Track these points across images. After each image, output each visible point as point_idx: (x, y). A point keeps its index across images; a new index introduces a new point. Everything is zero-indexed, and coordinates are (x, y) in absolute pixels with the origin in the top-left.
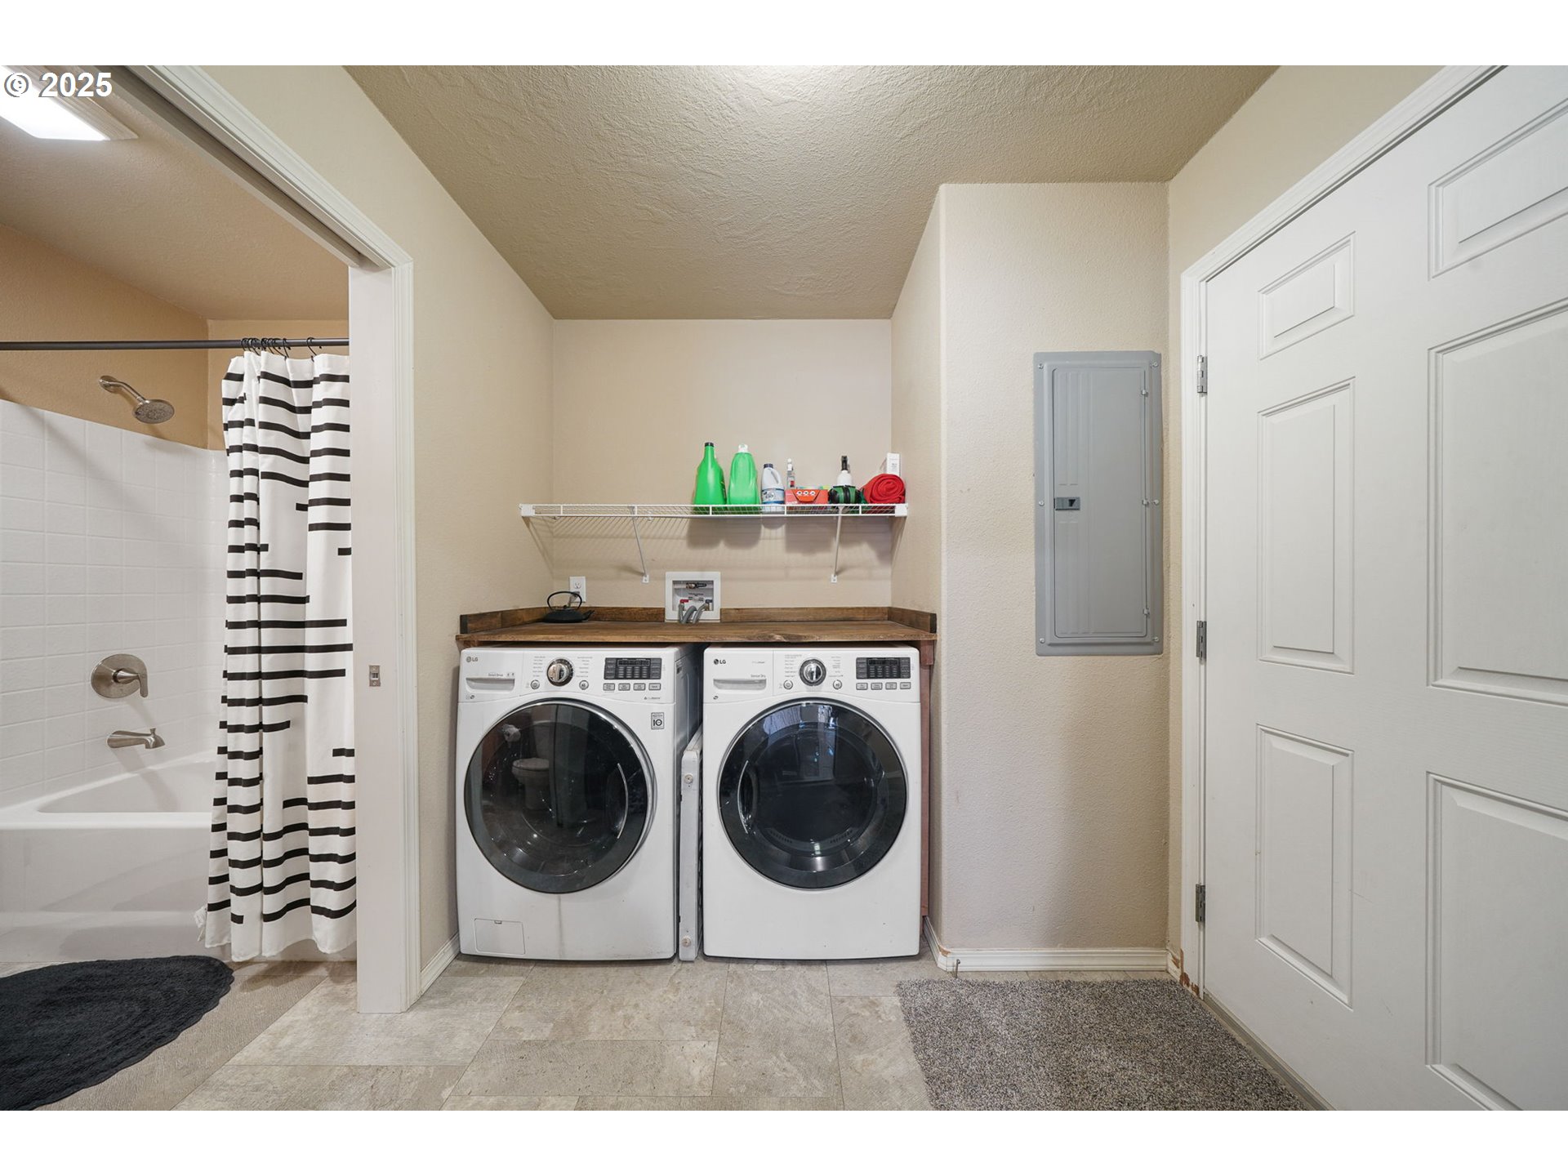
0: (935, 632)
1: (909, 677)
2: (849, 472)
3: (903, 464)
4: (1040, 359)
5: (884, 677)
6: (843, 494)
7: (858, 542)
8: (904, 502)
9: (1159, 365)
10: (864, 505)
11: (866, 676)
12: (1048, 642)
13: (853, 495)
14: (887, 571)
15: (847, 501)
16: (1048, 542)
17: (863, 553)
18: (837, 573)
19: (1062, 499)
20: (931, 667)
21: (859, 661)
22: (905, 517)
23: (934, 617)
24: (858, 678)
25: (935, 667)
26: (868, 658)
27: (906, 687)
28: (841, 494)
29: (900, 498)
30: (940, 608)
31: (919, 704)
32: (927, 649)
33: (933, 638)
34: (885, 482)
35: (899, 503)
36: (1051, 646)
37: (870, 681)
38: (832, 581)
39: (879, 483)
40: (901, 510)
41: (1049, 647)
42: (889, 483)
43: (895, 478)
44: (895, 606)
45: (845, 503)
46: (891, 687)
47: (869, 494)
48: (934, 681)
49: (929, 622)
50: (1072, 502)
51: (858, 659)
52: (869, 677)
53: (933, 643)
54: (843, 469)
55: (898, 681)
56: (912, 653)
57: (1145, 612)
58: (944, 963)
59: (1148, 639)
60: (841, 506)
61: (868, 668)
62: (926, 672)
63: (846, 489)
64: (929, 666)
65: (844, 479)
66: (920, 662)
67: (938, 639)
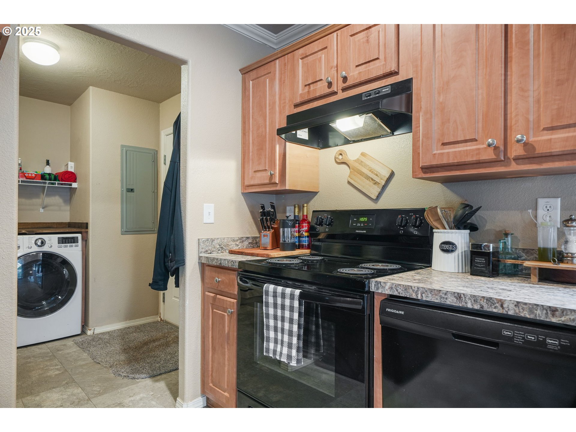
0: (88, 229)
1: (78, 243)
2: (50, 166)
3: (76, 167)
4: (123, 146)
5: (69, 243)
6: (48, 176)
7: (54, 195)
8: (76, 182)
9: (157, 154)
10: (58, 182)
11: (61, 243)
12: (125, 230)
13: (53, 177)
14: (68, 208)
15: (50, 179)
16: (125, 201)
17: (56, 200)
18: (43, 208)
19: (129, 189)
20: (86, 241)
21: (59, 238)
22: (76, 188)
23: (87, 224)
24: (58, 244)
25: (88, 240)
26: (62, 237)
27: (77, 246)
28: (47, 177)
29: (74, 181)
30: (89, 220)
31: (81, 252)
32: (85, 234)
33: (87, 230)
34: (68, 174)
35: (74, 182)
36: (126, 232)
37: (63, 245)
38: (41, 211)
39: (66, 174)
40: (74, 185)
41: (125, 232)
42: (69, 174)
43: (71, 173)
44: (71, 222)
45: (49, 180)
46: (71, 246)
47: (61, 178)
48: (87, 245)
49: (85, 225)
50: (132, 190)
51: (58, 237)
52: (63, 243)
53: (87, 232)
54: (47, 165)
55: (74, 244)
56: (79, 236)
57: (153, 222)
58: (89, 333)
59: (153, 229)
60: (48, 182)
61: (62, 240)
62: (84, 243)
63: (49, 174)
64: (85, 240)
65: (48, 170)
66: (82, 239)
67: (88, 231)
